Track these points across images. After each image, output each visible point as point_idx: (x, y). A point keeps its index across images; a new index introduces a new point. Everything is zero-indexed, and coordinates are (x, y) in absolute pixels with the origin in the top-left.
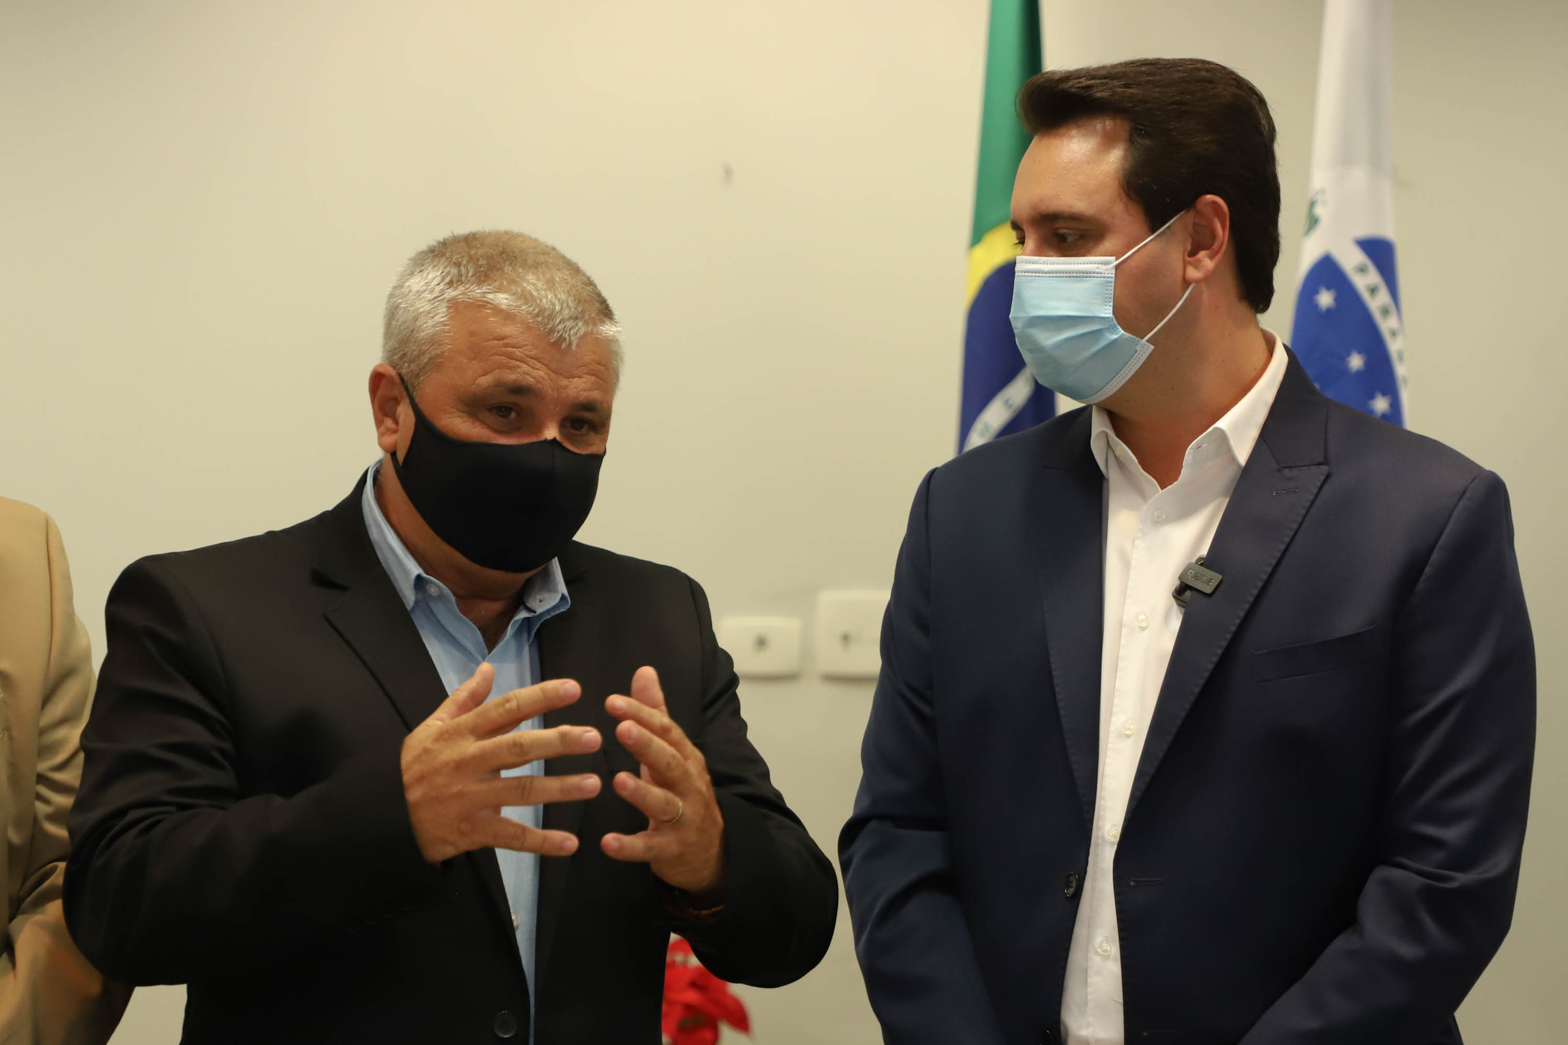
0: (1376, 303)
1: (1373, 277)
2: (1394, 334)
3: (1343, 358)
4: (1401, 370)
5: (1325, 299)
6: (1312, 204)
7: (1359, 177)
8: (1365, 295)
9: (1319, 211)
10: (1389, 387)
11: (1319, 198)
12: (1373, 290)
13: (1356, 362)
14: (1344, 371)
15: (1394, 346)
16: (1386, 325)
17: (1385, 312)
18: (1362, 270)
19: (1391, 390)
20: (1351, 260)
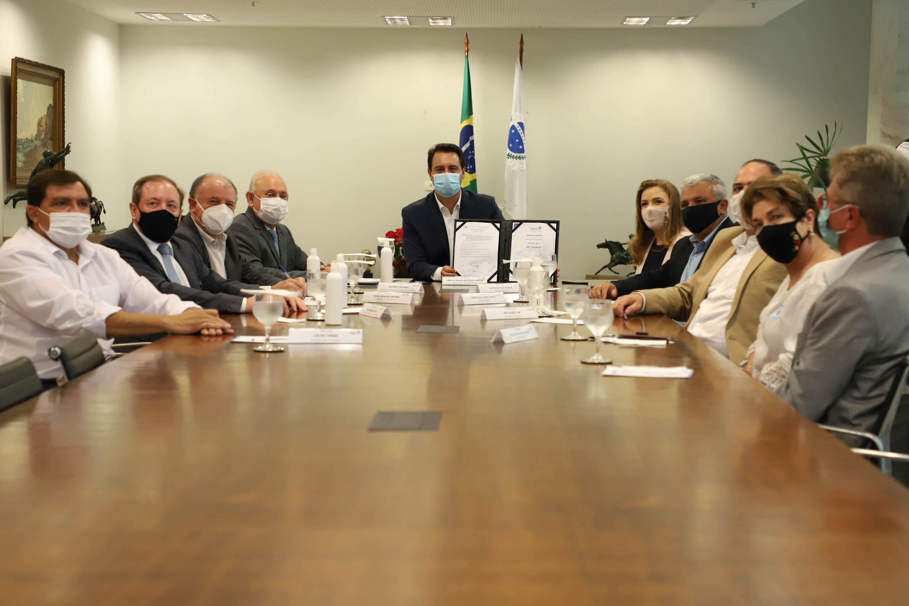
0: (520, 132)
1: (520, 128)
2: (523, 136)
3: (515, 140)
4: (524, 142)
5: (513, 131)
6: (511, 117)
7: (518, 113)
8: (519, 131)
9: (512, 118)
11: (512, 116)
12: (520, 130)
13: (517, 141)
14: (516, 142)
15: (523, 139)
17: (522, 133)
18: (518, 127)
19: (522, 145)
20: (517, 125)
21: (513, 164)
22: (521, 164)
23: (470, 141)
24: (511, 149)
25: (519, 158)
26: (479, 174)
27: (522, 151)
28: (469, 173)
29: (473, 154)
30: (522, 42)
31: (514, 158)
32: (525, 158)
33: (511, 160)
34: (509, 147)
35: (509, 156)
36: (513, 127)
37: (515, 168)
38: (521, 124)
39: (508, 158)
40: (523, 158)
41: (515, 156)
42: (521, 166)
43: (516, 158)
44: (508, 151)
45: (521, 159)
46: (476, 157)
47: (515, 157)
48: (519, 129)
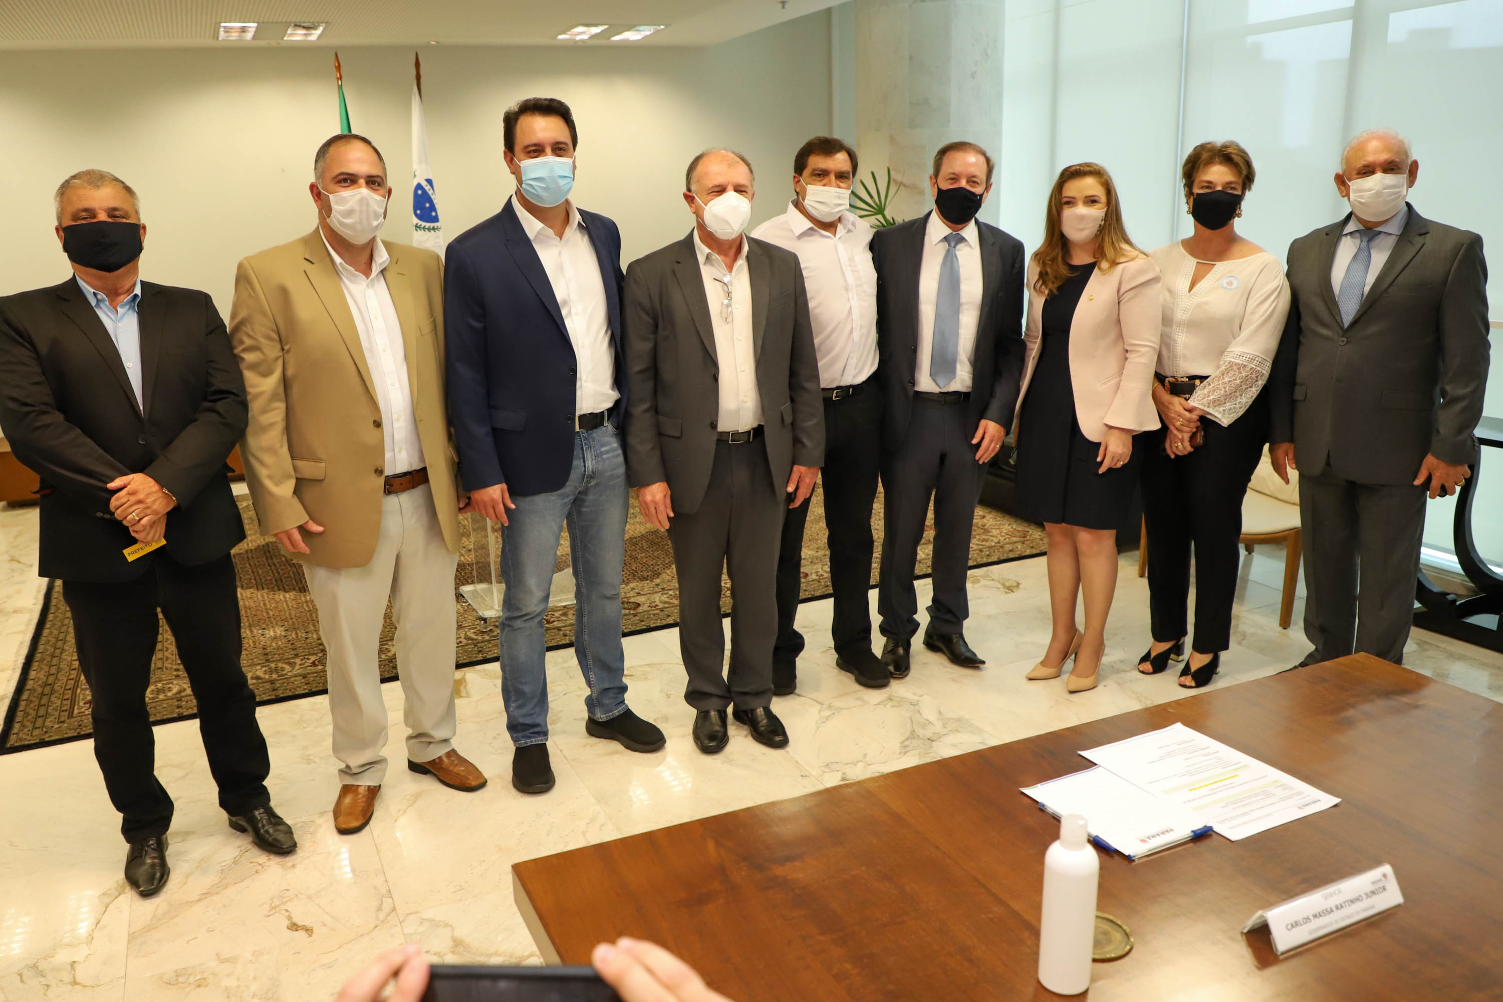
0: (430, 192)
1: (429, 187)
2: (434, 199)
3: (424, 204)
4: (437, 206)
5: (420, 192)
7: (422, 166)
8: (428, 191)
9: (416, 173)
10: (435, 210)
11: (415, 171)
12: (429, 190)
13: (428, 205)
14: (425, 207)
15: (435, 201)
16: (433, 197)
17: (432, 194)
18: (426, 186)
20: (424, 184)
21: (424, 238)
22: (437, 238)
24: (419, 218)
27: (436, 219)
30: (417, 65)
31: (426, 230)
32: (440, 228)
33: (420, 232)
34: (416, 215)
35: (418, 227)
36: (419, 186)
38: (429, 181)
39: (416, 230)
40: (438, 229)
41: (426, 227)
42: (437, 241)
43: (428, 229)
44: (415, 221)
45: (436, 230)
48: (427, 188)
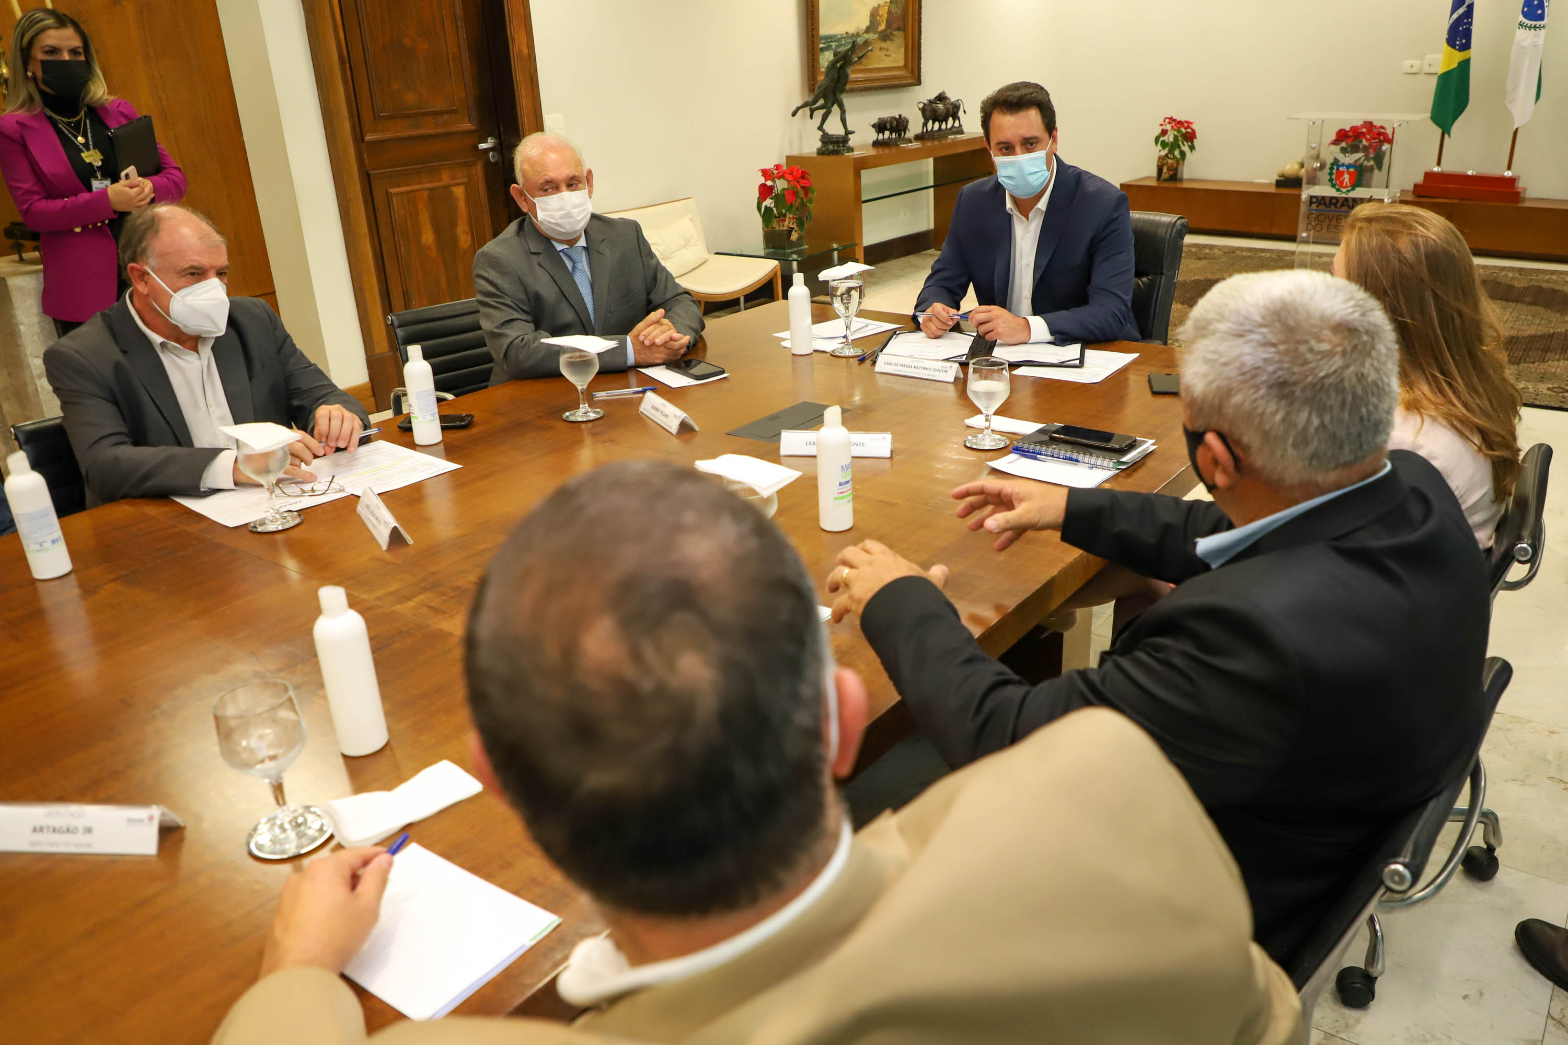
19: (1542, 8)
21: (1525, 37)
22: (1536, 37)
23: (1466, 4)
24: (1525, 15)
25: (1535, 27)
26: (1474, 52)
27: (1541, 17)
28: (1458, 50)
29: (1470, 24)
31: (1527, 29)
32: (1544, 27)
33: (1522, 31)
34: (1523, 12)
35: (1521, 25)
37: (1526, 43)
39: (1519, 28)
40: (1540, 27)
41: (1528, 25)
42: (1535, 40)
43: (1530, 28)
44: (1521, 18)
45: (1537, 29)
46: (1475, 28)
47: (1528, 27)
